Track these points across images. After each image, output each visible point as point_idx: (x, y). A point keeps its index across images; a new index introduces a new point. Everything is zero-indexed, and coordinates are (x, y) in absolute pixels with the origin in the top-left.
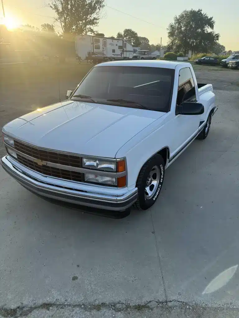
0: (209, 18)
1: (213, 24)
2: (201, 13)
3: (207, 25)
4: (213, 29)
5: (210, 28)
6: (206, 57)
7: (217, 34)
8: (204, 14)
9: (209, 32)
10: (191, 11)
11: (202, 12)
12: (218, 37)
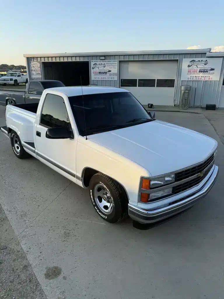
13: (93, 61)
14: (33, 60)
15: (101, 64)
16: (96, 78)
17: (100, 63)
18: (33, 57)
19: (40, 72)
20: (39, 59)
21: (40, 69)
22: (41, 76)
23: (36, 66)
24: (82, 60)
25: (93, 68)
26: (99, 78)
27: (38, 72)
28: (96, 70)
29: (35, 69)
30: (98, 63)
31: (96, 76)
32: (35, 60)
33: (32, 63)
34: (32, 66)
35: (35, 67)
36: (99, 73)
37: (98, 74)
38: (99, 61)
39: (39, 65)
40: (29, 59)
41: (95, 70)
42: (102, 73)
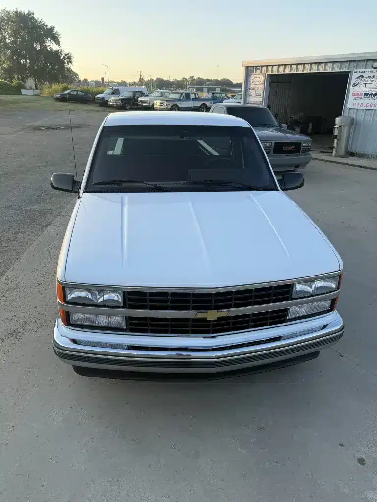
0: (49, 27)
1: (57, 37)
2: (34, 17)
3: (49, 39)
4: (59, 46)
5: (54, 43)
6: (72, 91)
7: (68, 54)
8: (39, 21)
9: (54, 50)
10: (16, 12)
11: (36, 16)
12: (69, 58)
13: (358, 70)
14: (256, 70)
15: (374, 77)
16: (357, 105)
17: (371, 75)
18: (256, 66)
19: (261, 92)
20: (264, 68)
21: (262, 86)
22: (262, 98)
23: (259, 82)
24: (337, 69)
25: (354, 85)
26: (362, 105)
27: (258, 92)
28: (361, 89)
29: (255, 86)
30: (366, 75)
31: (357, 102)
32: (258, 71)
33: (253, 77)
34: (252, 82)
35: (256, 83)
36: (365, 94)
37: (363, 96)
38: (370, 70)
39: (263, 78)
40: (249, 70)
41: (357, 88)
42: (371, 94)
